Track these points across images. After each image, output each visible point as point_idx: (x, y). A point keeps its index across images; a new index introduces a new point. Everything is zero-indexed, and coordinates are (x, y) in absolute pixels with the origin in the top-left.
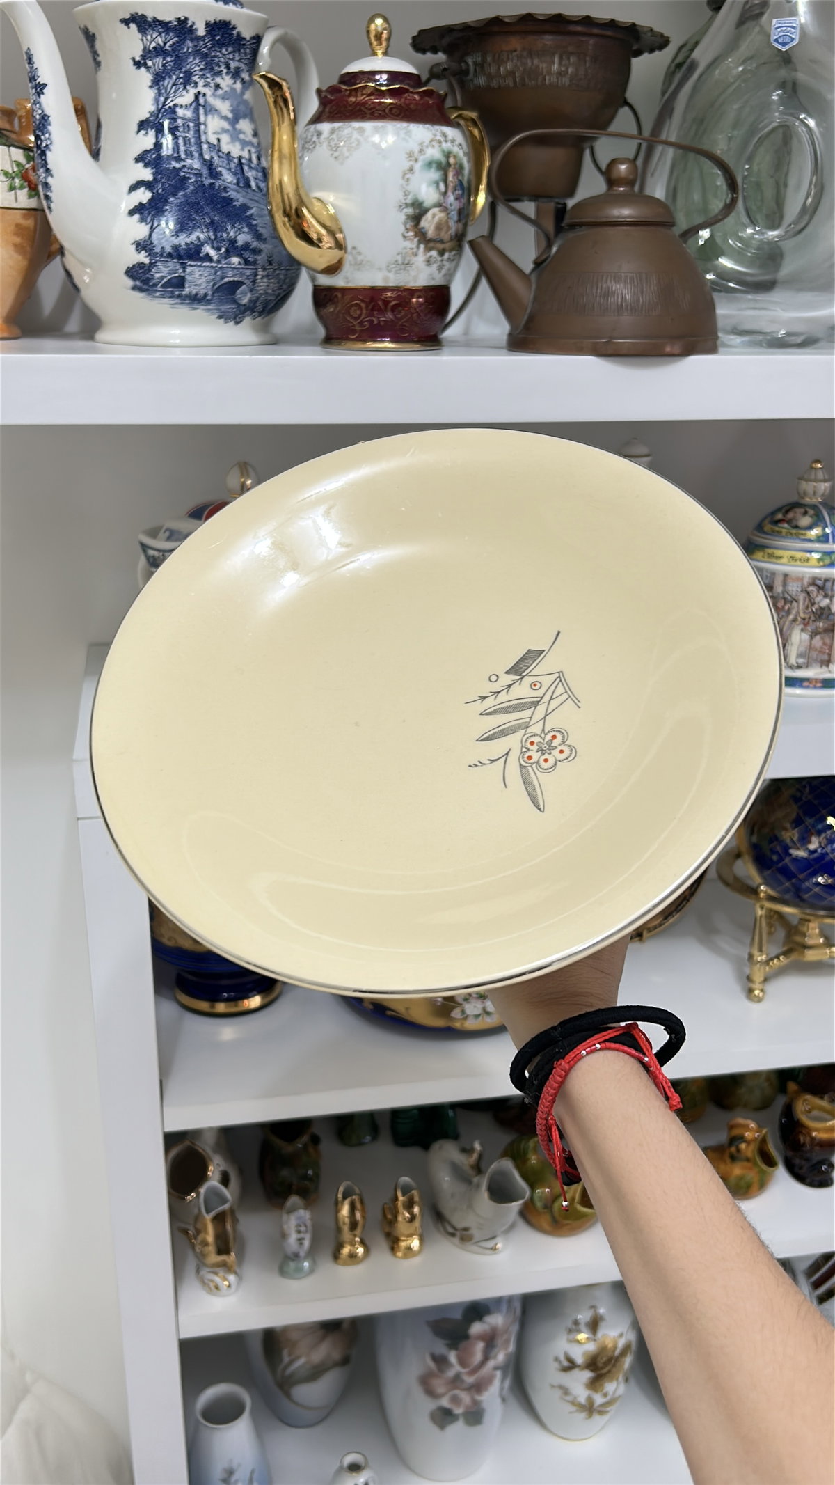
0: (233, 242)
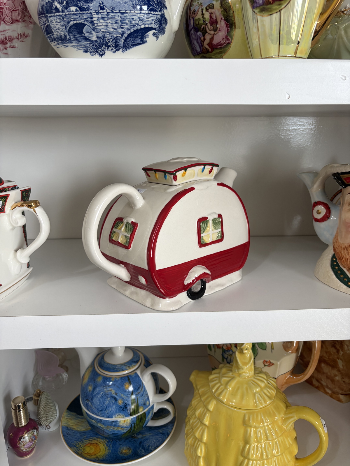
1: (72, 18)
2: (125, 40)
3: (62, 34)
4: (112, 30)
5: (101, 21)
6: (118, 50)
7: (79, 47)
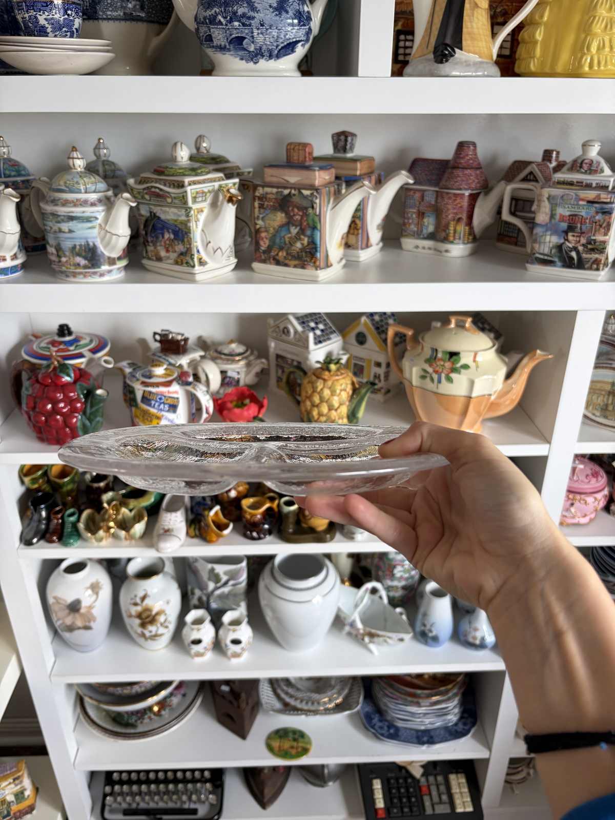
0: (235, 13)
1: (235, 31)
2: (279, 52)
3: (223, 44)
4: (268, 43)
5: (261, 36)
6: (271, 59)
7: (236, 56)
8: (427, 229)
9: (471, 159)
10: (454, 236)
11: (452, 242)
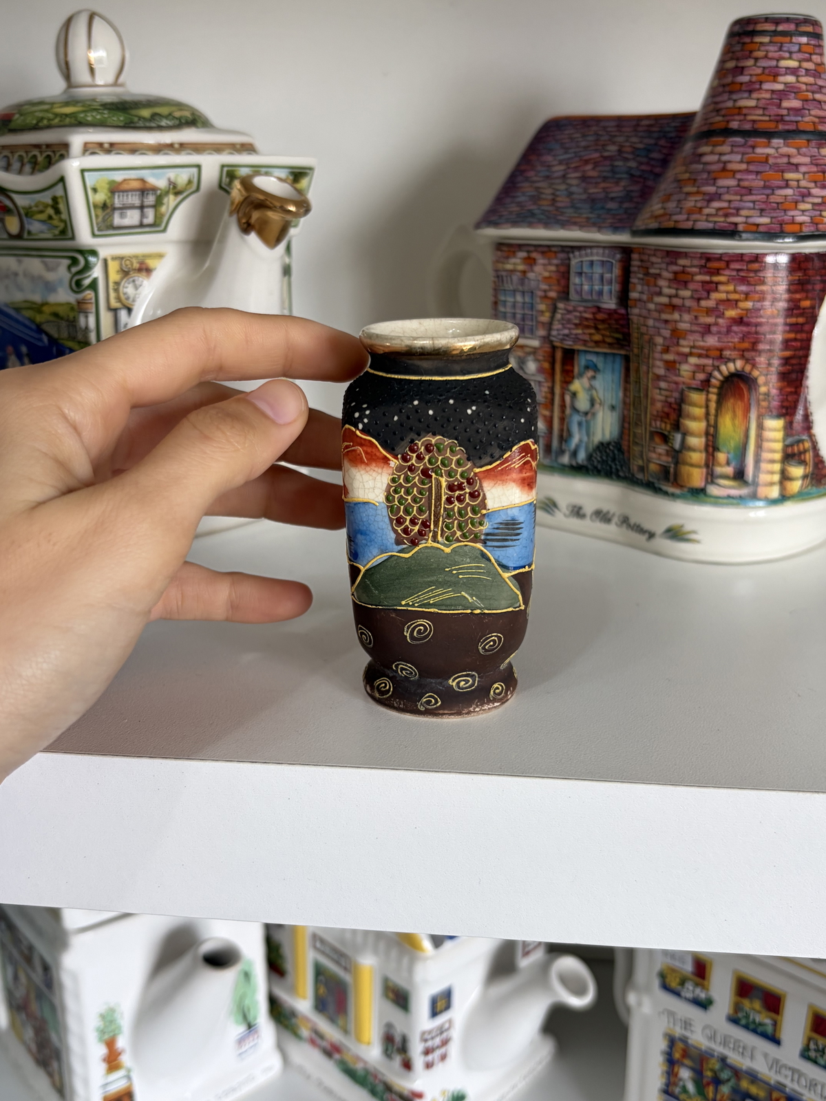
8: (587, 427)
9: (790, 90)
10: (710, 464)
11: (698, 494)
